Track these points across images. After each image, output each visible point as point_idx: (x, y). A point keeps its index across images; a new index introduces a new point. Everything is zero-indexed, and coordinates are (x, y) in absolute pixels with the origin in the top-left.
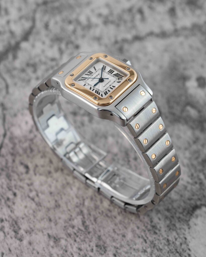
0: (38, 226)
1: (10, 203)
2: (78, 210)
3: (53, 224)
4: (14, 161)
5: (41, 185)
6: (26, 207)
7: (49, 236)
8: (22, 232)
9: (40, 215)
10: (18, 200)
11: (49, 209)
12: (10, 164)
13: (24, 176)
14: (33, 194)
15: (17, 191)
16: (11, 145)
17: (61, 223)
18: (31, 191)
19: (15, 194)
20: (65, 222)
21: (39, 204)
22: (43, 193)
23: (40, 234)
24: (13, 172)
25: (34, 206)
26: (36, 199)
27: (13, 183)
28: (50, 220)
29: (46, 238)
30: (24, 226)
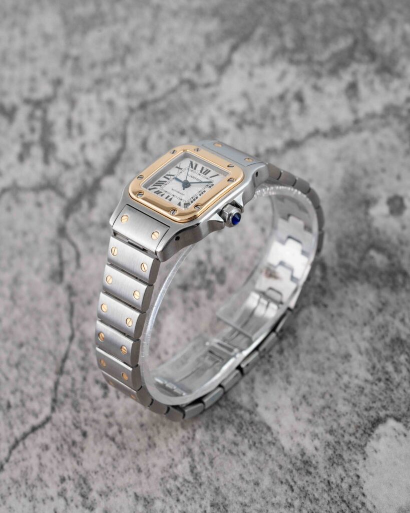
0: (120, 482)
1: (76, 450)
2: (184, 448)
3: (143, 476)
4: (85, 379)
5: (127, 413)
6: (101, 453)
7: (136, 496)
8: (94, 495)
9: (123, 463)
10: (90, 442)
11: (137, 453)
12: (78, 385)
13: (101, 402)
14: (113, 431)
15: (87, 429)
16: (81, 354)
17: (157, 472)
18: (110, 425)
19: (84, 434)
20: (164, 470)
21: (122, 447)
22: (129, 427)
23: (123, 495)
24: (83, 397)
25: (114, 449)
26: (118, 438)
27: (83, 415)
28: (140, 471)
29: (132, 499)
30: (97, 485)
